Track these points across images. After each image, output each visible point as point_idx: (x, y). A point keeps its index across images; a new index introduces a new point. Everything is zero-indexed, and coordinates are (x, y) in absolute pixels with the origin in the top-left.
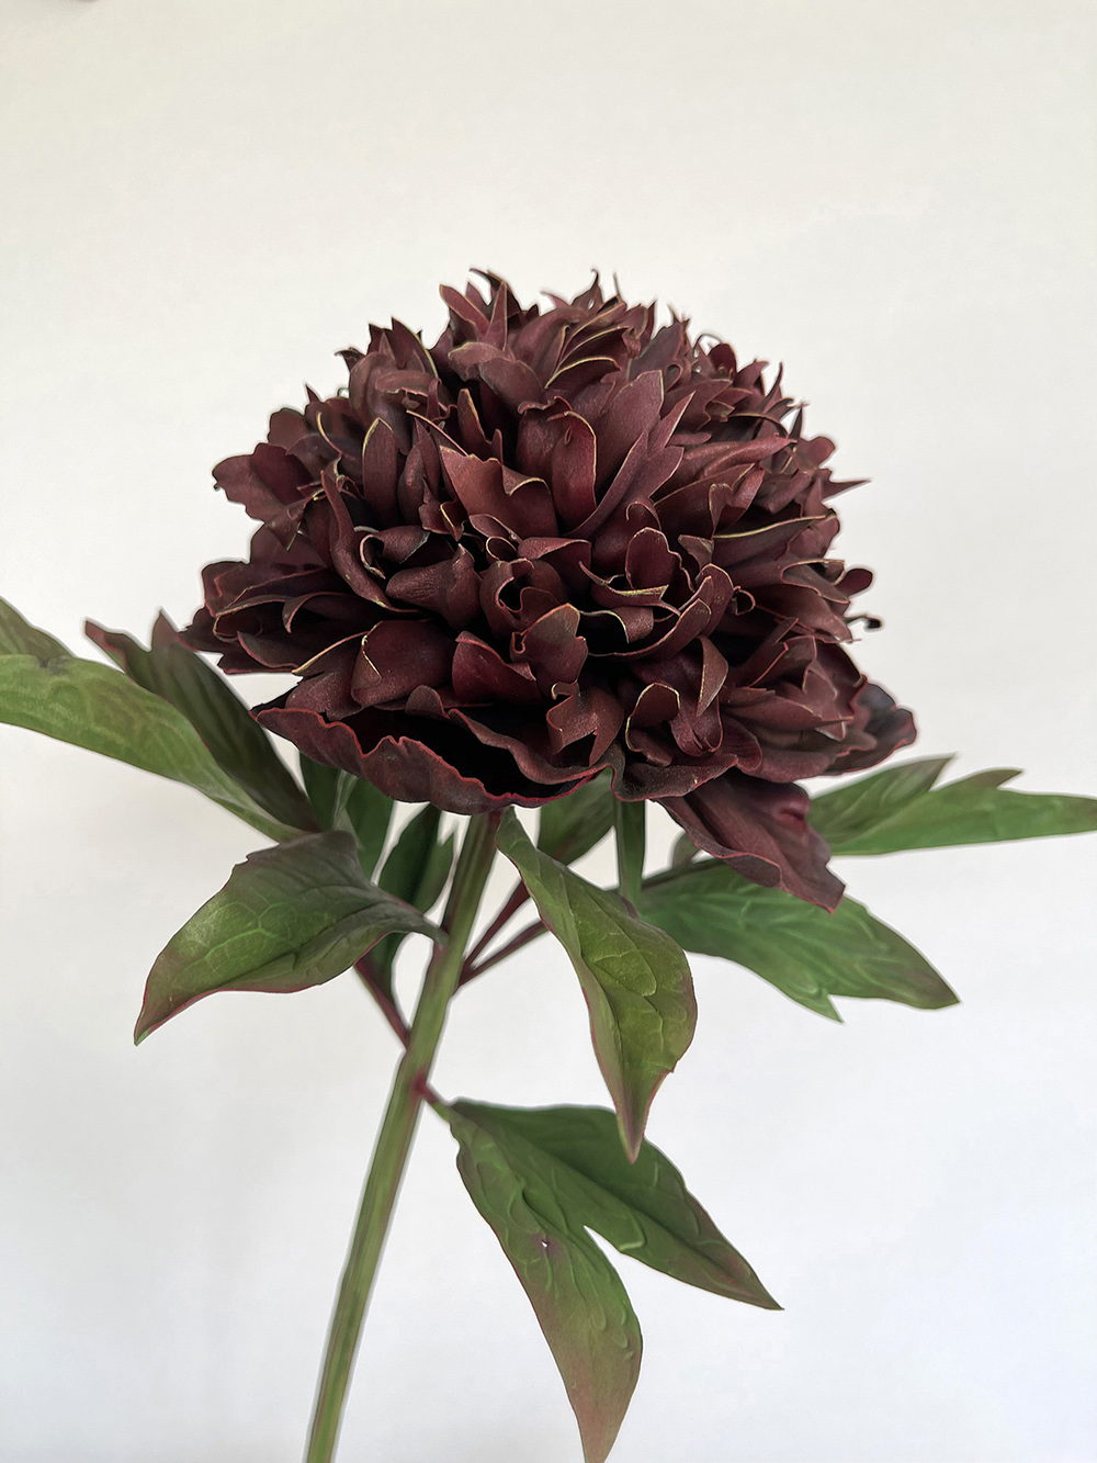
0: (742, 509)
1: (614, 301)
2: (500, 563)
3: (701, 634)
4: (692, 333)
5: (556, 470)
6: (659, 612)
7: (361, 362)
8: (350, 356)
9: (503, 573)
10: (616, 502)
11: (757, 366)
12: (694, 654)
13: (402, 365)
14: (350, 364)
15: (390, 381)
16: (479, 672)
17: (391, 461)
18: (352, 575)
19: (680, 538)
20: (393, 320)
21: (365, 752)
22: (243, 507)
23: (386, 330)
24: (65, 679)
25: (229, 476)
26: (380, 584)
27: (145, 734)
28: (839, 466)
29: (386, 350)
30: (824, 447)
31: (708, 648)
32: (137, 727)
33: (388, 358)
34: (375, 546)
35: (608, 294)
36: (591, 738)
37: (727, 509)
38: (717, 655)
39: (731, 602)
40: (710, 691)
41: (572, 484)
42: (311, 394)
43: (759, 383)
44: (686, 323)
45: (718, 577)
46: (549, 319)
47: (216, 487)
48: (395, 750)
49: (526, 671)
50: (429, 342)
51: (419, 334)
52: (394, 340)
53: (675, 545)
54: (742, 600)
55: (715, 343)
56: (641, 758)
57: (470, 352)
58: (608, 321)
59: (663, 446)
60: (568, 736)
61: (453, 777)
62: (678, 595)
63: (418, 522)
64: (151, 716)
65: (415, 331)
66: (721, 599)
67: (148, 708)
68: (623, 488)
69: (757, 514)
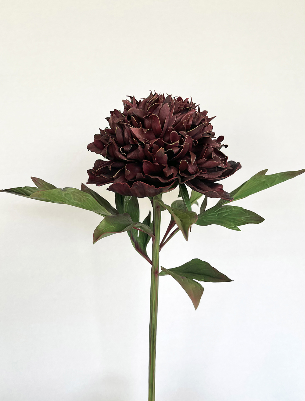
0: (190, 125)
1: (155, 94)
2: (147, 145)
3: (189, 150)
4: (173, 97)
5: (153, 126)
6: (179, 147)
7: (110, 119)
8: (108, 119)
9: (148, 147)
10: (166, 129)
11: (187, 99)
12: (188, 155)
13: (118, 117)
14: (108, 120)
15: (117, 121)
16: (148, 168)
17: (121, 134)
18: (120, 156)
19: (179, 132)
20: (114, 109)
21: (131, 187)
22: (95, 152)
23: (113, 111)
24: (67, 192)
25: (90, 147)
26: (125, 156)
27: (84, 201)
28: (209, 115)
29: (114, 115)
30: (205, 112)
31: (191, 153)
32: (82, 200)
33: (115, 116)
34: (123, 150)
35: (153, 93)
36: (173, 174)
37: (187, 126)
38: (193, 154)
39: (193, 143)
40: (193, 161)
41: (157, 128)
42: (100, 130)
43: (188, 102)
44: (171, 95)
45: (189, 138)
46: (144, 101)
47: (88, 150)
48: (136, 185)
49: (157, 164)
50: (122, 112)
51: (120, 111)
52: (115, 113)
53: (179, 134)
54: (195, 142)
55: (177, 98)
56: (184, 177)
57: (131, 110)
58: (155, 98)
59: (172, 117)
60: (169, 174)
61: (148, 186)
62: (182, 142)
63: (129, 144)
64: (85, 197)
65: (119, 110)
66: (191, 142)
67: (83, 195)
68: (166, 126)
69: (193, 126)
